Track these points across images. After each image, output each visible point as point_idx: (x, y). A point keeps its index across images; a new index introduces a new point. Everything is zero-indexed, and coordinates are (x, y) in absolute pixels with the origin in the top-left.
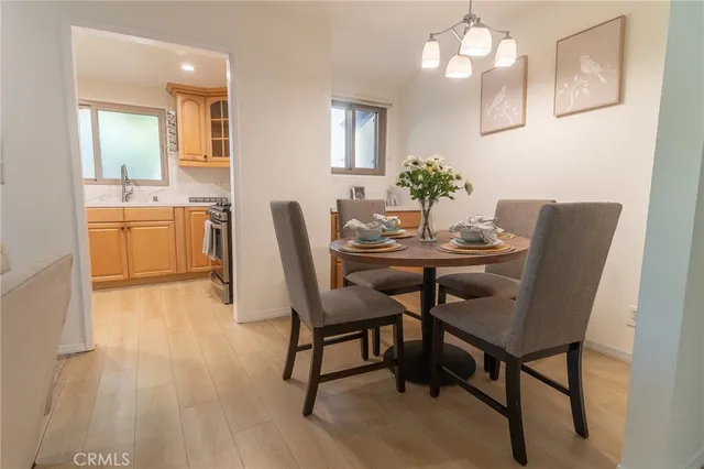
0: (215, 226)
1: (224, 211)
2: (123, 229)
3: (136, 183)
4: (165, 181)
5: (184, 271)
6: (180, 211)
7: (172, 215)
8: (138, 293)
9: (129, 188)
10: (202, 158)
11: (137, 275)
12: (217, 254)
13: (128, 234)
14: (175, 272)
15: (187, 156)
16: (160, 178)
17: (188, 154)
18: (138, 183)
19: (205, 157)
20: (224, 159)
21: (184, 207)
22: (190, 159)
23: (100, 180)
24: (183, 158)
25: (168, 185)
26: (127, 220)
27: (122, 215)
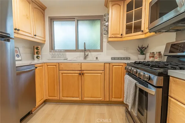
0: (138, 84)
1: (160, 74)
2: (80, 74)
3: (90, 51)
4: (101, 50)
5: (108, 100)
6: (107, 65)
7: (103, 67)
8: (86, 108)
9: (87, 53)
10: (120, 36)
11: (86, 99)
12: (139, 110)
13: (83, 77)
14: (103, 100)
15: (112, 35)
16: (99, 49)
17: (112, 34)
18: (91, 51)
19: (122, 35)
20: (133, 34)
21: (110, 63)
22: (114, 37)
23: (77, 50)
24: (110, 37)
25: (102, 52)
26: (82, 69)
27: (80, 66)
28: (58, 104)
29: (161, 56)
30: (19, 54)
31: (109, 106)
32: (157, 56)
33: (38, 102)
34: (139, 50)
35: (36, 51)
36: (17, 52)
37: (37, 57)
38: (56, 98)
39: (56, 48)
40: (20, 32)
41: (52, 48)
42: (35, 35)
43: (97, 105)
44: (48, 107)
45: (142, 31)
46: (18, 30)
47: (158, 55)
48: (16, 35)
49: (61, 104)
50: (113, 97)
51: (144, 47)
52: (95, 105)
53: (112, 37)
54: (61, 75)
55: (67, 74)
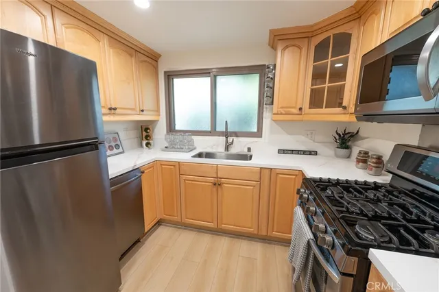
2: (214, 184)
3: (236, 134)
4: (258, 134)
5: (264, 233)
6: (267, 172)
7: (258, 176)
8: (224, 243)
9: (230, 139)
10: (296, 111)
11: (224, 226)
13: (219, 189)
14: (256, 232)
15: (281, 110)
16: (256, 130)
17: (282, 108)
18: (238, 135)
19: (300, 109)
20: (324, 110)
21: (271, 169)
22: (284, 112)
23: (213, 132)
24: (276, 112)
25: (261, 137)
26: (219, 176)
27: (215, 171)
28: (179, 228)
29: (380, 166)
30: (119, 143)
31: (265, 243)
32: (373, 165)
33: (148, 223)
34: (337, 137)
35: (144, 134)
36: (116, 140)
37: (148, 144)
38: (175, 218)
39: (177, 128)
40: (117, 111)
41: (171, 127)
42: (142, 111)
43: (245, 239)
44: (163, 232)
45: (345, 108)
46: (115, 109)
47: (374, 163)
48: (112, 118)
49: (185, 229)
50: (275, 230)
51: (349, 133)
52: (242, 239)
53: (279, 113)
54: (182, 181)
55: (193, 182)
